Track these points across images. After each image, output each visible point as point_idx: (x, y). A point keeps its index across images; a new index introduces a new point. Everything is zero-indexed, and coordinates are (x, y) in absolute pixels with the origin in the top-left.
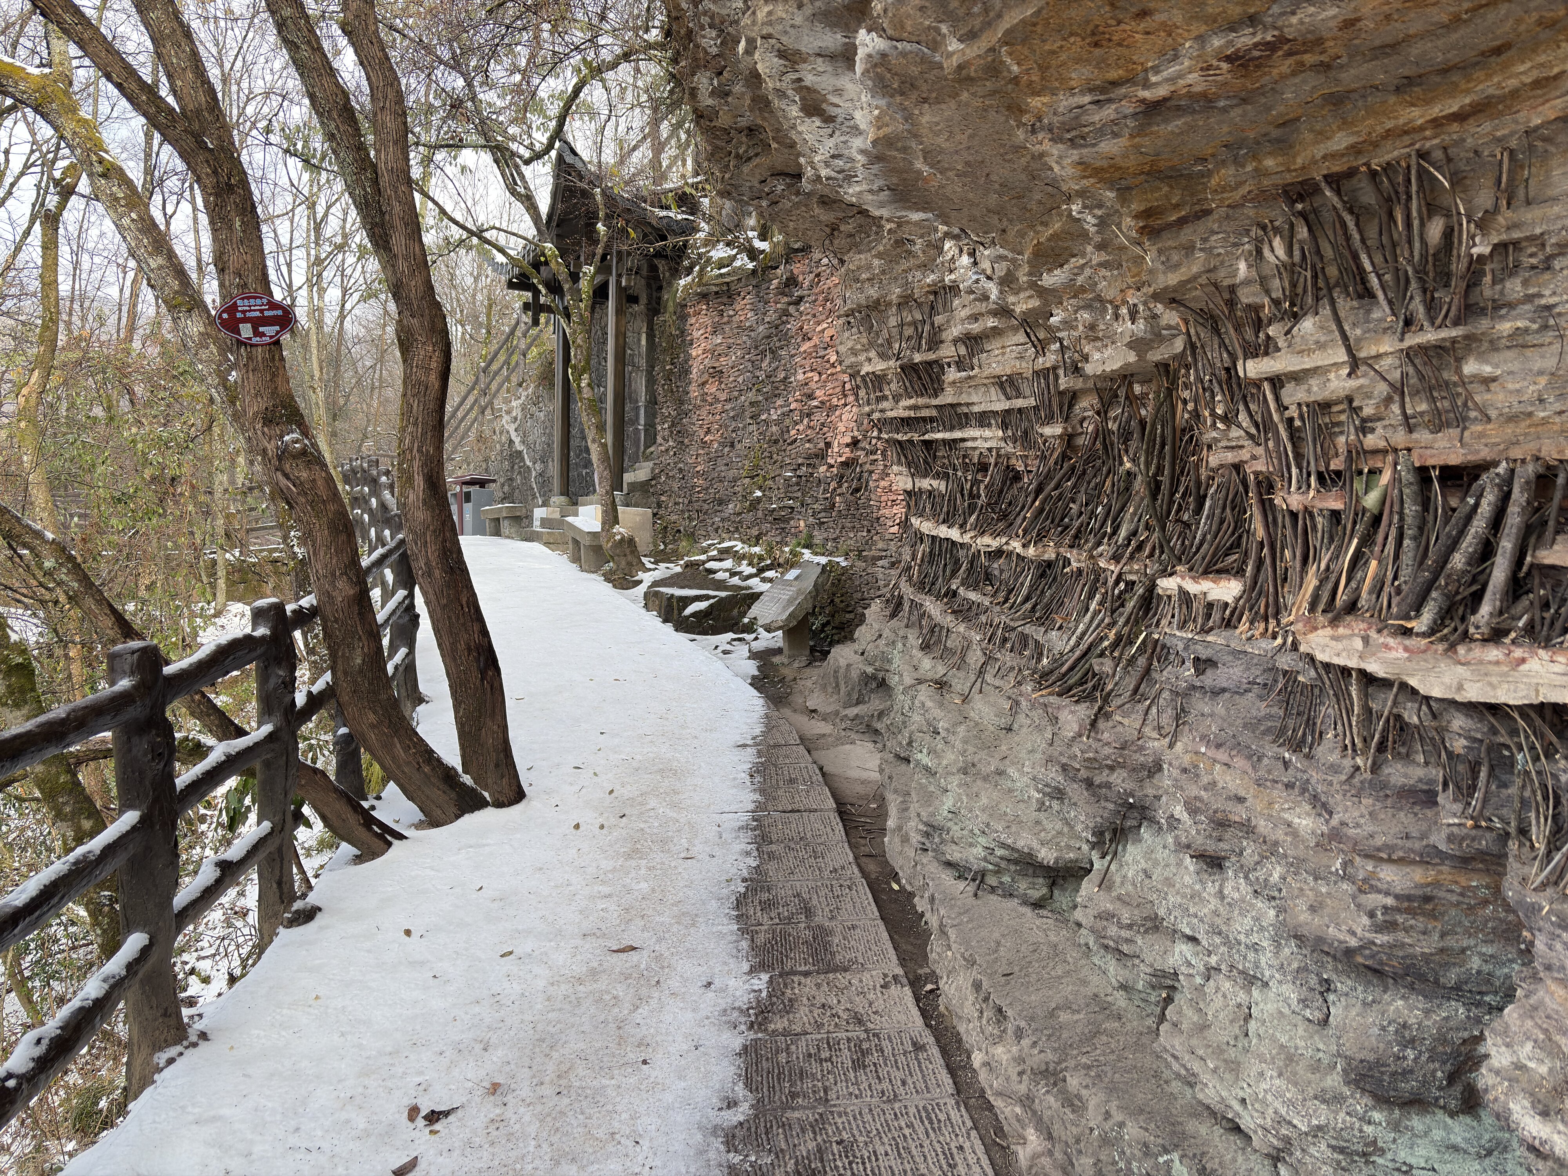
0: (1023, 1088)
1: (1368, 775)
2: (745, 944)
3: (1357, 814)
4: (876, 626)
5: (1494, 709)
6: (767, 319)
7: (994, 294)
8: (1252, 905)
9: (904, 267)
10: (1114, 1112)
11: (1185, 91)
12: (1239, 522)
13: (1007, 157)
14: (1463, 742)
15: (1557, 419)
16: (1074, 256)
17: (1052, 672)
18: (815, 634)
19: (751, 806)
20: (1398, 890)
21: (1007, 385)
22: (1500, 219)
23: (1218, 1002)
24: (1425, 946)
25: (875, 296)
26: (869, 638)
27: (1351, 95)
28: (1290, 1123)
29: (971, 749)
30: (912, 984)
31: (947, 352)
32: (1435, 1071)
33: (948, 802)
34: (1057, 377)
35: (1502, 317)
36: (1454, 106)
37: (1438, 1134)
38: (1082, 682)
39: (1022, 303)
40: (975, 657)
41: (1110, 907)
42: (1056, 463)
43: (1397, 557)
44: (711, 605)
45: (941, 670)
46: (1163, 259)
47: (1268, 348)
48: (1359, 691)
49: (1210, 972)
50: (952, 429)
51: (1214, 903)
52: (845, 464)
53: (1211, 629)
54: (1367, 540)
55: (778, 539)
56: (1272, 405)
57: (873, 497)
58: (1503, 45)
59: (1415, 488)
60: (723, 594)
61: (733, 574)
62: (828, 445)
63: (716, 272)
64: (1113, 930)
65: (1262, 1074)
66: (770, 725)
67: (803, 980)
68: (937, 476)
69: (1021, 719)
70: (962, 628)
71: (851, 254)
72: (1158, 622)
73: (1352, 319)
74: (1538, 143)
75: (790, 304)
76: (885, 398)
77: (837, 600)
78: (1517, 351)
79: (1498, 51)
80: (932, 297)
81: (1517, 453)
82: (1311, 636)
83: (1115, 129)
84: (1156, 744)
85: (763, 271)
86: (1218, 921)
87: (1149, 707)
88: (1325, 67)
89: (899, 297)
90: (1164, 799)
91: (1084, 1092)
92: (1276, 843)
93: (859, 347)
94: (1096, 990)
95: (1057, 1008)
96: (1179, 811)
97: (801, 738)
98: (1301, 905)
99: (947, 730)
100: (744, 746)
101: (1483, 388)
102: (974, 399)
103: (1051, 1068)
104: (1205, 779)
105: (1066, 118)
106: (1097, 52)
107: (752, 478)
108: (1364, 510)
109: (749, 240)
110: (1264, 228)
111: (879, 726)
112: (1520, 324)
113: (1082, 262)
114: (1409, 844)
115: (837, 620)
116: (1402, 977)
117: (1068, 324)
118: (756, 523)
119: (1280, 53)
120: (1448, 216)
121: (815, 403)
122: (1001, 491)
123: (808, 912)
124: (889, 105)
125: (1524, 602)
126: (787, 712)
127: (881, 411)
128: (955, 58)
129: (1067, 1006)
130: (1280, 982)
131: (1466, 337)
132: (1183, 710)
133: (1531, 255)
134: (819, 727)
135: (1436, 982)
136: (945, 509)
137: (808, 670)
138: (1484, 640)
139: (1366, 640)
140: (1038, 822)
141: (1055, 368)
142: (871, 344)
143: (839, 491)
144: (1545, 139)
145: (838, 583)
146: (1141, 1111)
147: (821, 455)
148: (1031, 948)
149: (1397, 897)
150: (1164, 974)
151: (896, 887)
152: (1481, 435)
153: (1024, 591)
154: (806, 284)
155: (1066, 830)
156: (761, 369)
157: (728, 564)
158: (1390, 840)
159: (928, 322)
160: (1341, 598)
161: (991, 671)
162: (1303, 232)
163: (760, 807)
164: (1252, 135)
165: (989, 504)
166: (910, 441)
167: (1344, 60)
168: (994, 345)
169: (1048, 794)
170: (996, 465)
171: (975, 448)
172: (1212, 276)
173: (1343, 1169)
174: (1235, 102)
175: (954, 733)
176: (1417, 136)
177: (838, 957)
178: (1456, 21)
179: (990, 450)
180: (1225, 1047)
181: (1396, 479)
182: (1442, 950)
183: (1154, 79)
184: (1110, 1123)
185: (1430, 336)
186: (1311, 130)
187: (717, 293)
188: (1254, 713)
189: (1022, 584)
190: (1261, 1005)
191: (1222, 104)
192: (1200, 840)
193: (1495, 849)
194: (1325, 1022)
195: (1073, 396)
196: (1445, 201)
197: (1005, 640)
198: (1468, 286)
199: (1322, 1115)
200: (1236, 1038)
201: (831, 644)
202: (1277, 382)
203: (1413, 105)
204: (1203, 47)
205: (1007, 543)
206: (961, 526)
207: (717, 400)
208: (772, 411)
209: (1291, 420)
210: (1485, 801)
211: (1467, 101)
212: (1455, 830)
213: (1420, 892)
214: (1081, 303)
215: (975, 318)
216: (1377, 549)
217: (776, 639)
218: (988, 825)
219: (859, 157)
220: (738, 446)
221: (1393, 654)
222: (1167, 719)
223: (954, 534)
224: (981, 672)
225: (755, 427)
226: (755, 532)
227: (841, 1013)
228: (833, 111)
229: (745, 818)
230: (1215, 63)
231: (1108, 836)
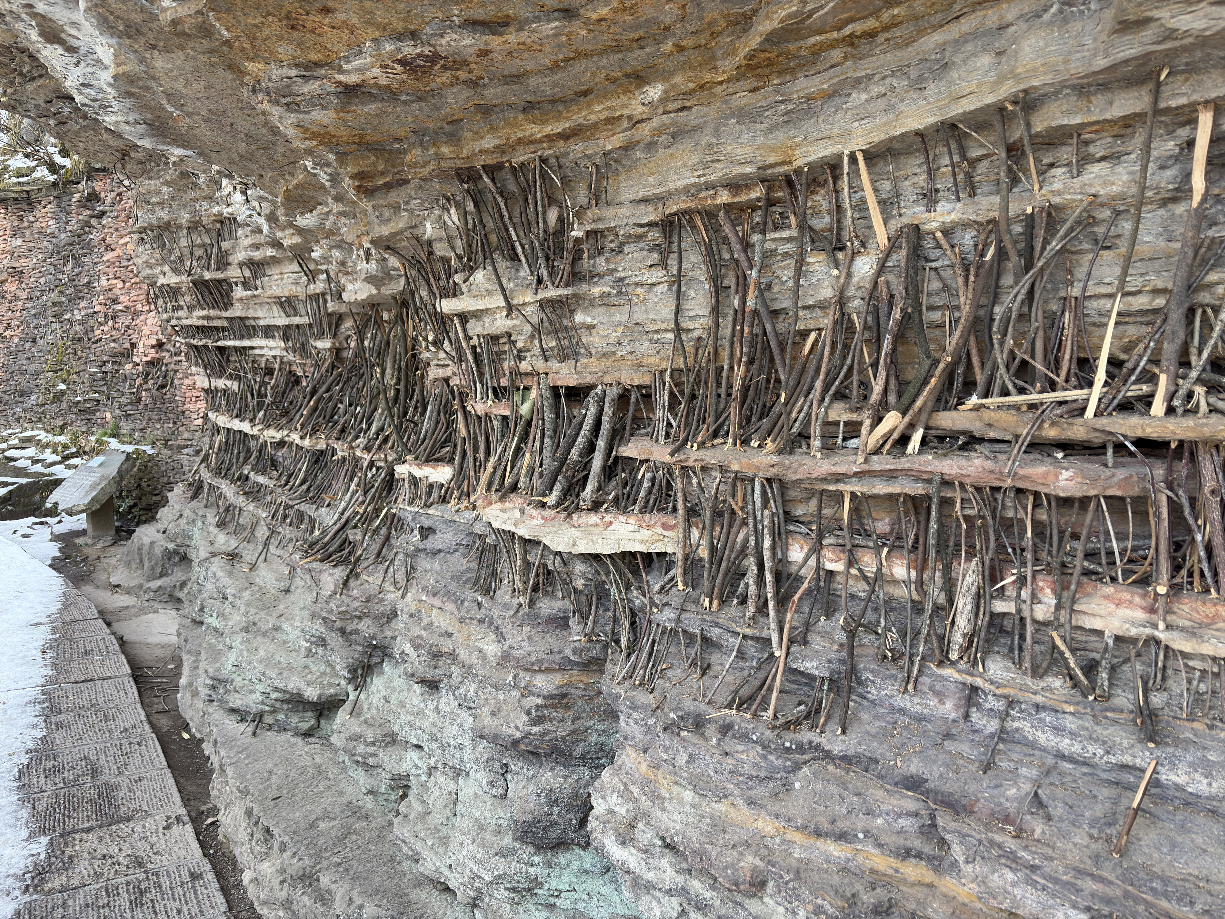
0: (284, 894)
1: (526, 610)
2: (25, 813)
3: (520, 639)
4: (177, 507)
5: (597, 557)
6: (69, 228)
7: (266, 229)
8: (458, 715)
9: (192, 196)
10: (355, 898)
11: (372, 81)
12: (450, 423)
13: (246, 112)
14: (582, 581)
15: (629, 357)
16: (320, 204)
17: (318, 541)
18: (121, 516)
19: (42, 681)
20: (545, 692)
21: (286, 305)
22: (589, 213)
23: (436, 792)
24: (562, 731)
25: (166, 218)
26: (171, 517)
27: (495, 109)
28: (480, 877)
29: (253, 610)
30: (193, 820)
31: (234, 273)
32: (571, 819)
33: (232, 658)
34: (325, 302)
35: (595, 284)
36: (559, 127)
37: (575, 864)
38: (341, 548)
39: (289, 239)
40: (262, 532)
41: (358, 730)
42: (327, 371)
43: (541, 451)
44: (10, 492)
45: (233, 543)
46: (377, 214)
47: (454, 292)
48: (520, 548)
49: (431, 770)
50: (242, 338)
51: (433, 715)
52: (151, 363)
53: (432, 504)
54: (524, 438)
55: (84, 429)
56: (461, 335)
57: (178, 393)
58: (588, 90)
59: (550, 401)
60: (24, 481)
61: (35, 462)
62: (134, 345)
63: (14, 180)
64: (361, 748)
65: (462, 844)
66: (67, 604)
67: (85, 836)
68: (230, 377)
69: (298, 582)
70: (251, 507)
71: (142, 179)
72: (396, 499)
73: (507, 274)
74: (613, 163)
75: (92, 217)
76: (180, 307)
77: (144, 484)
78: (605, 308)
79: (585, 93)
80: (218, 226)
81: (607, 380)
82: (488, 510)
83: (323, 102)
84: (392, 596)
85: (65, 184)
86: (435, 730)
87: (388, 567)
88: (473, 84)
89: (187, 221)
90: (399, 639)
91: (333, 887)
92: (471, 667)
93: (153, 261)
94: (349, 798)
95: (317, 819)
96: (408, 648)
97: (101, 612)
98: (486, 712)
99: (234, 595)
100: (38, 624)
101: (588, 333)
102: (260, 314)
103: (308, 872)
104: (425, 621)
105: (279, 85)
106: (295, 34)
107: (56, 372)
108: (521, 416)
109: (50, 155)
110: (448, 200)
111: (181, 595)
112: (605, 289)
113: (326, 210)
114: (552, 657)
115: (144, 502)
116: (550, 755)
117: (326, 259)
118: (60, 413)
119: (438, 66)
120: (561, 207)
121: (119, 307)
122: (284, 392)
123: (95, 772)
124: (120, 45)
125: (613, 483)
126: (88, 589)
127: (178, 319)
128: (169, 12)
129: (326, 816)
130: (476, 771)
131: (575, 296)
132: (412, 568)
133: (612, 242)
134: (121, 600)
135: (571, 755)
136: (238, 406)
137: (113, 549)
138: (589, 510)
139: (522, 511)
140: (306, 667)
141: (323, 294)
142: (164, 260)
143: (145, 387)
144: (616, 161)
145: (144, 470)
146: (377, 891)
147: (127, 354)
148: (299, 772)
149: (545, 697)
150: (400, 777)
151: (186, 736)
152: (587, 366)
153: (302, 475)
154: (108, 201)
155: (328, 670)
156: (63, 272)
157: (31, 452)
158: (541, 656)
159: (216, 245)
160: (508, 481)
161: (274, 542)
162: (470, 206)
163: (50, 680)
164: (431, 126)
165: (273, 403)
166: (205, 346)
167: (486, 81)
168: (274, 271)
169: (314, 643)
170: (280, 370)
171: (262, 356)
172: (414, 231)
173: (517, 904)
174: (413, 98)
175: (240, 598)
176: (539, 146)
177: (122, 809)
178: (555, 67)
179: (275, 357)
180: (440, 827)
181: (540, 395)
182: (573, 732)
183: (345, 67)
184: (352, 907)
185: (551, 293)
186: (470, 130)
187: (16, 199)
188: (459, 567)
189: (300, 470)
190: (464, 791)
191: (404, 98)
192: (421, 669)
193: (601, 656)
194: (505, 796)
195: (340, 318)
196: (559, 196)
197: (285, 517)
198: (574, 259)
199: (501, 866)
200: (448, 818)
201: (138, 525)
202: (464, 317)
203: (534, 123)
204: (379, 49)
205: (288, 435)
206: (251, 421)
207: (18, 299)
208: (76, 312)
209: (474, 347)
210: (595, 624)
211: (567, 126)
212: (577, 644)
213: (558, 692)
214: (333, 244)
215: (256, 247)
216: (530, 444)
217: (80, 522)
218: (264, 674)
219: (109, 90)
220: (41, 342)
221: (535, 522)
222: (401, 576)
223: (245, 427)
224: (266, 544)
225: (57, 325)
226: (59, 422)
227: (121, 860)
228: (75, 43)
229: (34, 693)
230: (389, 62)
231: (360, 672)
